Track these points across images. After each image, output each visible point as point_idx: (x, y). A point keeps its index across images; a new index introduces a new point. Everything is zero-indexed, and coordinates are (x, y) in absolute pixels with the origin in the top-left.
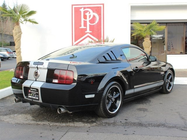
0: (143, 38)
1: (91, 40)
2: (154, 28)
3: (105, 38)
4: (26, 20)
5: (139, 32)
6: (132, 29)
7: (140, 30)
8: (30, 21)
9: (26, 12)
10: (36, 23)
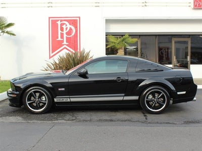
0: (117, 50)
1: (68, 52)
2: (126, 40)
3: (82, 50)
4: (4, 32)
5: (113, 44)
6: (107, 41)
7: (114, 43)
8: (7, 32)
9: (4, 24)
10: (14, 35)
